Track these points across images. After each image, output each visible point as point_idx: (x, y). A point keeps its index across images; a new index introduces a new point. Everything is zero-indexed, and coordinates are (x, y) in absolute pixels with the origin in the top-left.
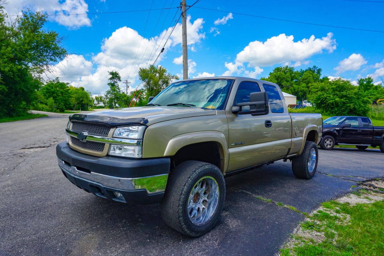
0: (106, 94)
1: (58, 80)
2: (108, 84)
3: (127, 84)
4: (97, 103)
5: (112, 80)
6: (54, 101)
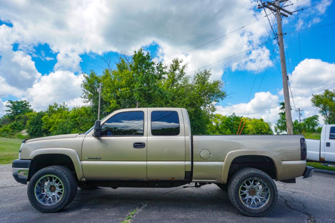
0: (277, 123)
1: (235, 115)
2: (279, 114)
3: (299, 112)
4: (280, 131)
5: (283, 110)
6: (231, 132)
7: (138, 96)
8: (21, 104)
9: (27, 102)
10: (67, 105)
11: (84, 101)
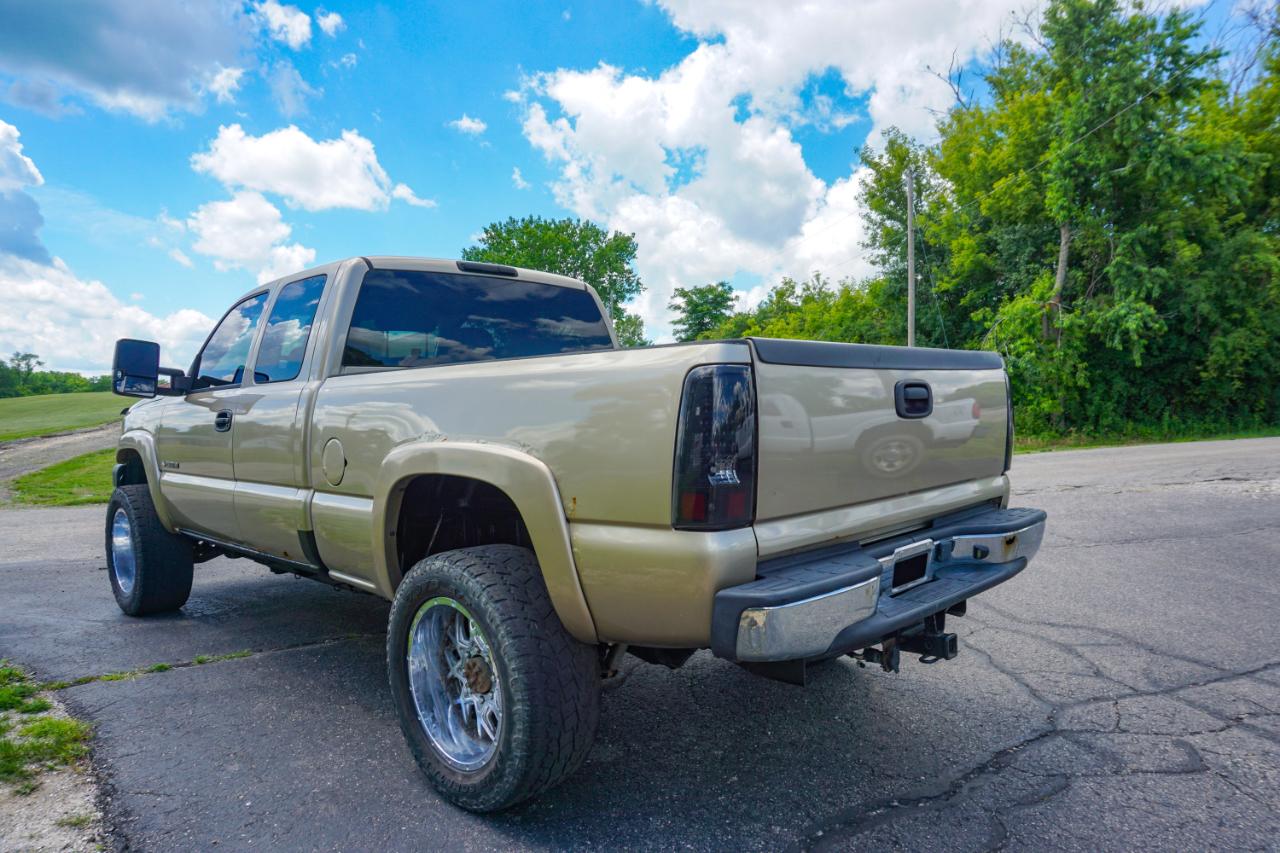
7: (1060, 202)
8: (710, 296)
9: (726, 288)
10: (829, 281)
11: (873, 258)
